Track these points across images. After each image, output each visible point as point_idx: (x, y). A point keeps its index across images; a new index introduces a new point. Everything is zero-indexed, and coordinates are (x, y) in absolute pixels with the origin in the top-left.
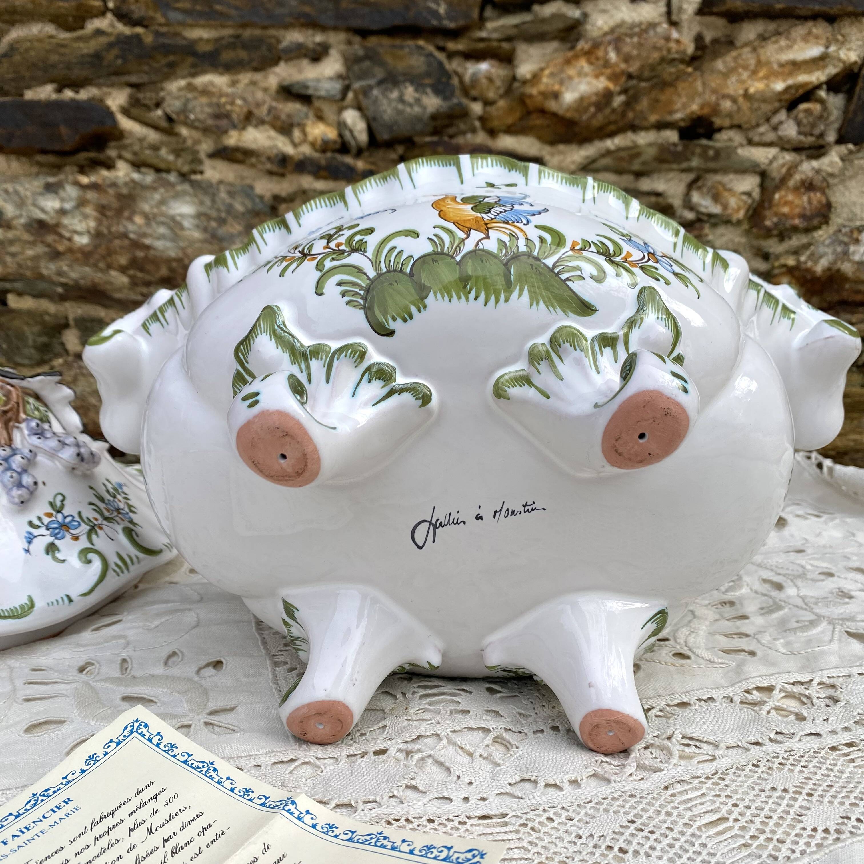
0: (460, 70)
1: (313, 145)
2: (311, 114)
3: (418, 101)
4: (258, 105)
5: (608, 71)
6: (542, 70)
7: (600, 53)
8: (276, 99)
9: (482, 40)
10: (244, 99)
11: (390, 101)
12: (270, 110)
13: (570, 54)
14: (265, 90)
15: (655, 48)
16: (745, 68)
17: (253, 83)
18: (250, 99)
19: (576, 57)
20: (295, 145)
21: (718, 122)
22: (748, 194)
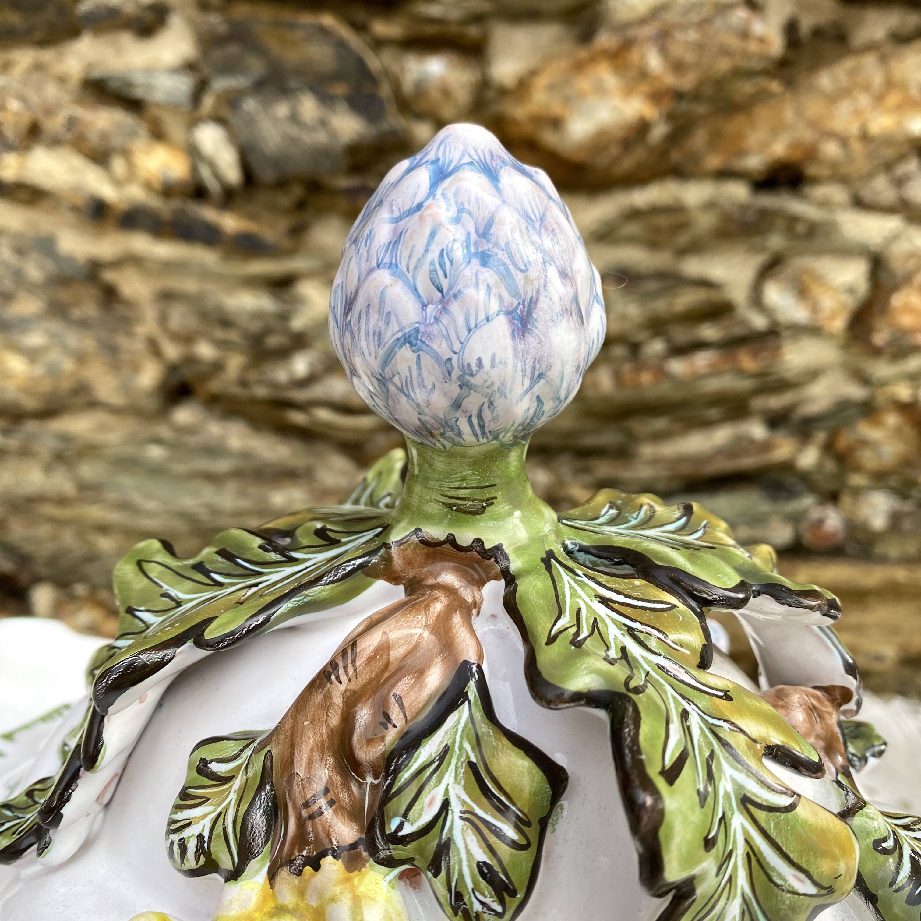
0: (395, 68)
1: (148, 186)
2: (143, 131)
3: (323, 123)
4: (49, 111)
5: (645, 88)
6: (533, 73)
7: (634, 56)
8: (80, 101)
9: (432, 21)
10: (23, 99)
11: (276, 121)
12: (72, 122)
13: (583, 53)
14: (62, 80)
15: (725, 51)
16: (866, 88)
17: (38, 67)
18: (34, 99)
19: (593, 59)
20: (118, 183)
21: (812, 170)
22: (851, 290)
